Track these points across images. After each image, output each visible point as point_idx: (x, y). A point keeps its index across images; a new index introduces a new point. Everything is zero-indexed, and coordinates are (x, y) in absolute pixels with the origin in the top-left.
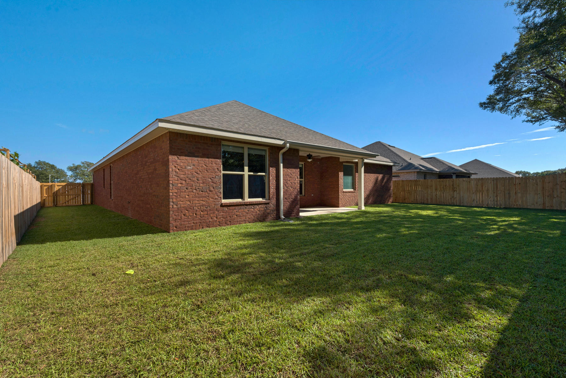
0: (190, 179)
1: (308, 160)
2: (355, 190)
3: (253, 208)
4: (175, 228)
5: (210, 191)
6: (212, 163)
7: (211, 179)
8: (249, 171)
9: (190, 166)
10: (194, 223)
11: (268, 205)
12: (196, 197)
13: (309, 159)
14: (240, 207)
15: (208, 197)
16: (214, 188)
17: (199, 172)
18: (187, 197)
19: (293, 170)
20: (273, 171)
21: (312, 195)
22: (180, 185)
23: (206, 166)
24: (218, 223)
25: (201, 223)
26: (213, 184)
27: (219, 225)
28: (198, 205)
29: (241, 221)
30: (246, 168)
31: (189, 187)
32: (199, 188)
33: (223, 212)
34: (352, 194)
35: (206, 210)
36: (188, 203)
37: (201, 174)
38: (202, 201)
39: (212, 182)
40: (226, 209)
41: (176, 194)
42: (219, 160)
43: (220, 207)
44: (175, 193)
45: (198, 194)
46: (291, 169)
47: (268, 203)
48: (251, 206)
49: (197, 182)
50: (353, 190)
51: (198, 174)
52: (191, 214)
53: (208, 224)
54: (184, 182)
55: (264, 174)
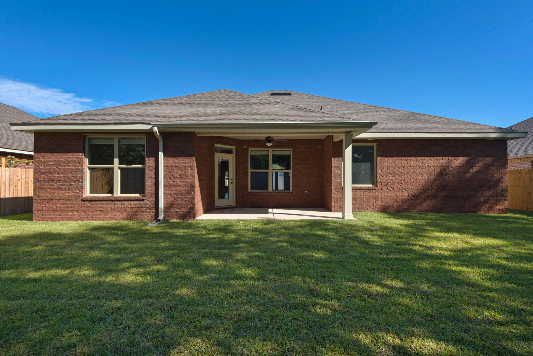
0: (51, 174)
1: (267, 144)
2: (377, 186)
3: (121, 204)
4: (37, 218)
5: (71, 185)
6: (73, 158)
7: (72, 173)
8: (120, 163)
9: (52, 162)
10: (54, 215)
11: (142, 202)
12: (57, 190)
13: (269, 142)
14: (104, 203)
15: (69, 191)
16: (74, 182)
17: (60, 167)
18: (48, 190)
19: (184, 158)
20: (149, 161)
21: (306, 192)
22: (42, 179)
23: (67, 160)
24: (79, 218)
25: (60, 215)
26: (73, 178)
27: (80, 220)
28: (59, 198)
29: (105, 218)
30: (116, 161)
31: (51, 181)
32: (59, 183)
33: (84, 207)
34: (370, 193)
35: (66, 203)
36: (50, 196)
37: (62, 169)
38: (63, 194)
39: (73, 176)
40: (88, 204)
41: (38, 188)
42: (80, 154)
43: (81, 201)
44: (38, 186)
45: (58, 187)
46: (180, 158)
47: (143, 200)
48: (118, 202)
49: (58, 176)
50: (371, 185)
51: (59, 168)
52: (52, 207)
53: (68, 217)
54: (46, 177)
55: (141, 166)
